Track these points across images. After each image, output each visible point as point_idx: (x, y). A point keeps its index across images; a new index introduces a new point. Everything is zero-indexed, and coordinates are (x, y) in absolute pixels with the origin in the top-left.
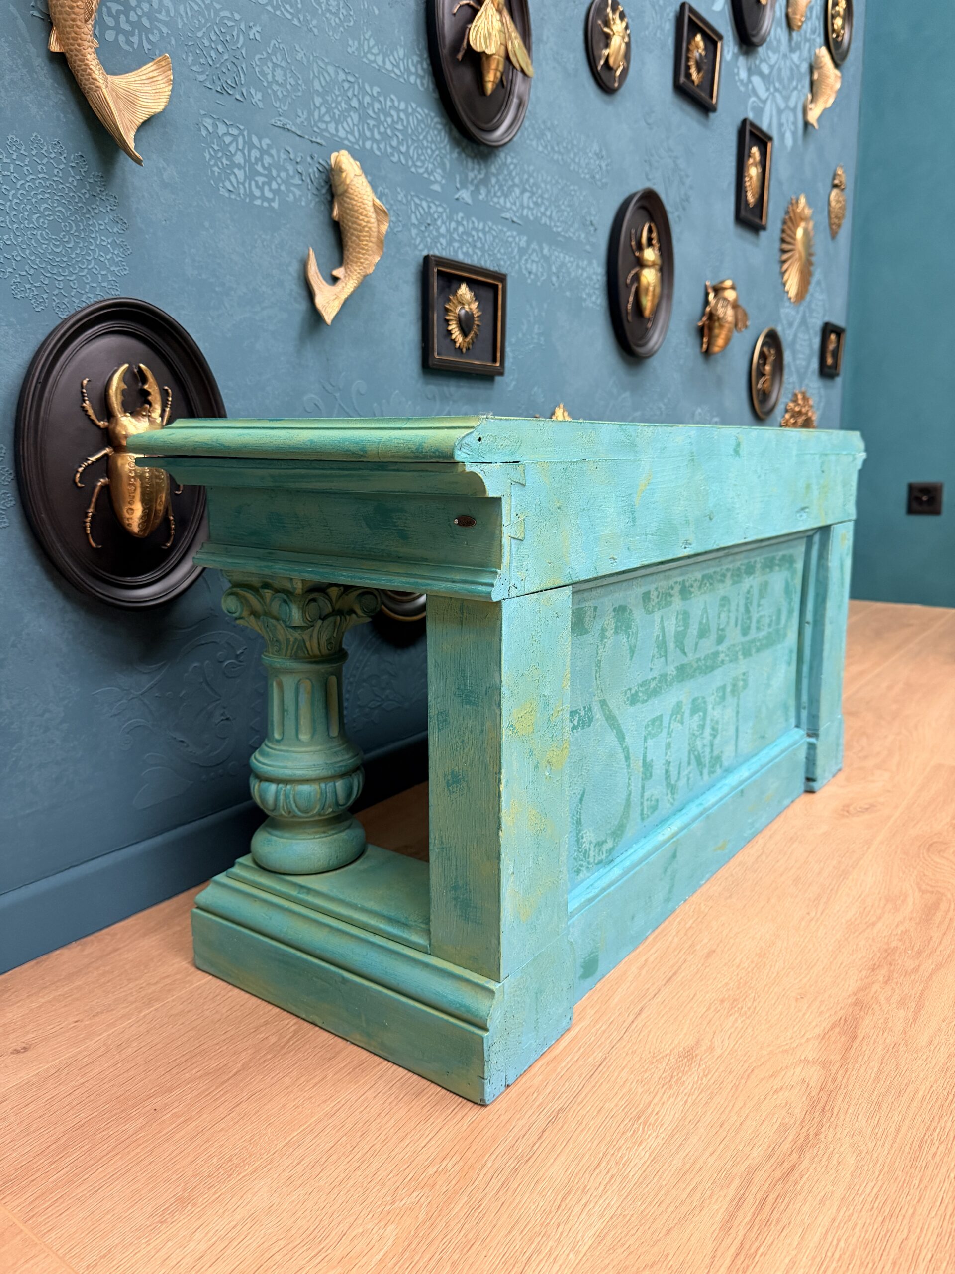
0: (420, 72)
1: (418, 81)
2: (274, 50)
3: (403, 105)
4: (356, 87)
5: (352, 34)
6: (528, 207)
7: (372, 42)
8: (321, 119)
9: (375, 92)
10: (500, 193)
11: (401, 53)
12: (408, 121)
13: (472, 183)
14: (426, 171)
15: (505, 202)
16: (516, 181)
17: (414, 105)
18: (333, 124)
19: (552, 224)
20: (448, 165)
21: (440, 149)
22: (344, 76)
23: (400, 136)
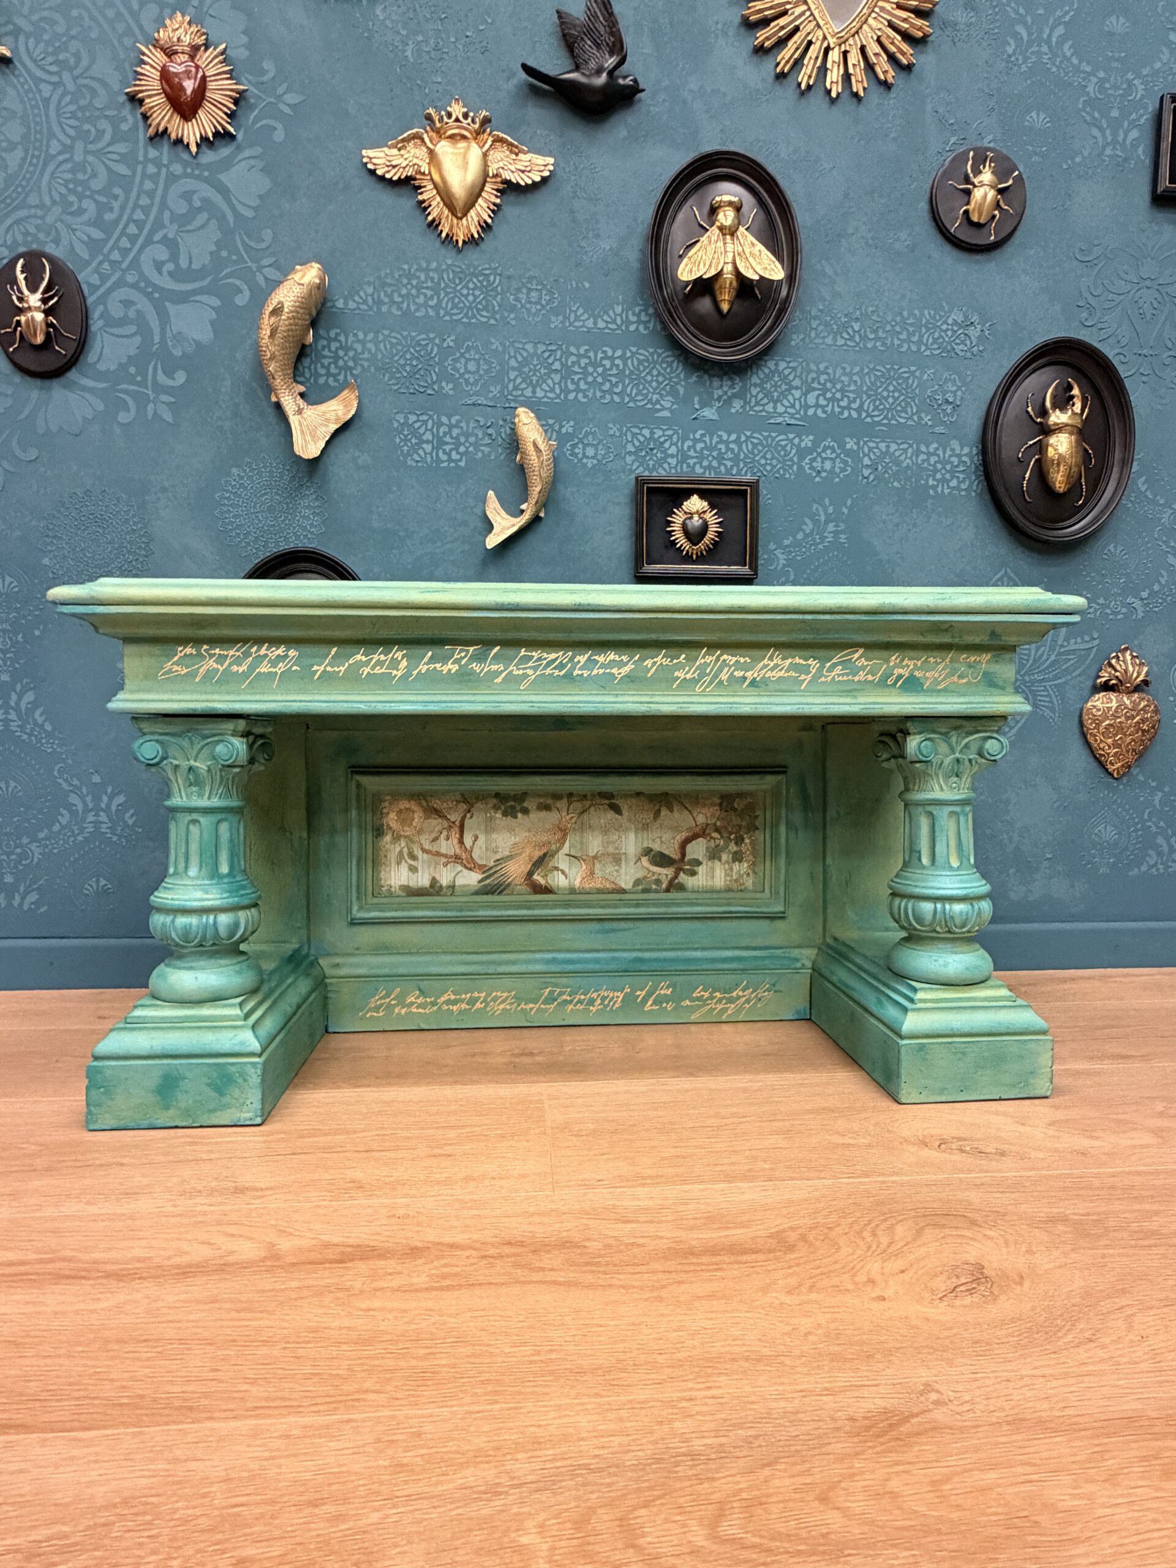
0: (644, 318)
1: (641, 328)
2: (468, 349)
3: (619, 353)
4: (559, 353)
5: (556, 312)
6: (817, 406)
7: (581, 311)
8: (515, 388)
9: (582, 351)
10: (765, 401)
11: (619, 309)
12: (625, 364)
13: (719, 399)
14: (650, 402)
15: (775, 408)
16: (794, 384)
17: (634, 349)
18: (530, 389)
19: (864, 415)
20: (682, 391)
21: (670, 379)
22: (544, 348)
23: (614, 380)
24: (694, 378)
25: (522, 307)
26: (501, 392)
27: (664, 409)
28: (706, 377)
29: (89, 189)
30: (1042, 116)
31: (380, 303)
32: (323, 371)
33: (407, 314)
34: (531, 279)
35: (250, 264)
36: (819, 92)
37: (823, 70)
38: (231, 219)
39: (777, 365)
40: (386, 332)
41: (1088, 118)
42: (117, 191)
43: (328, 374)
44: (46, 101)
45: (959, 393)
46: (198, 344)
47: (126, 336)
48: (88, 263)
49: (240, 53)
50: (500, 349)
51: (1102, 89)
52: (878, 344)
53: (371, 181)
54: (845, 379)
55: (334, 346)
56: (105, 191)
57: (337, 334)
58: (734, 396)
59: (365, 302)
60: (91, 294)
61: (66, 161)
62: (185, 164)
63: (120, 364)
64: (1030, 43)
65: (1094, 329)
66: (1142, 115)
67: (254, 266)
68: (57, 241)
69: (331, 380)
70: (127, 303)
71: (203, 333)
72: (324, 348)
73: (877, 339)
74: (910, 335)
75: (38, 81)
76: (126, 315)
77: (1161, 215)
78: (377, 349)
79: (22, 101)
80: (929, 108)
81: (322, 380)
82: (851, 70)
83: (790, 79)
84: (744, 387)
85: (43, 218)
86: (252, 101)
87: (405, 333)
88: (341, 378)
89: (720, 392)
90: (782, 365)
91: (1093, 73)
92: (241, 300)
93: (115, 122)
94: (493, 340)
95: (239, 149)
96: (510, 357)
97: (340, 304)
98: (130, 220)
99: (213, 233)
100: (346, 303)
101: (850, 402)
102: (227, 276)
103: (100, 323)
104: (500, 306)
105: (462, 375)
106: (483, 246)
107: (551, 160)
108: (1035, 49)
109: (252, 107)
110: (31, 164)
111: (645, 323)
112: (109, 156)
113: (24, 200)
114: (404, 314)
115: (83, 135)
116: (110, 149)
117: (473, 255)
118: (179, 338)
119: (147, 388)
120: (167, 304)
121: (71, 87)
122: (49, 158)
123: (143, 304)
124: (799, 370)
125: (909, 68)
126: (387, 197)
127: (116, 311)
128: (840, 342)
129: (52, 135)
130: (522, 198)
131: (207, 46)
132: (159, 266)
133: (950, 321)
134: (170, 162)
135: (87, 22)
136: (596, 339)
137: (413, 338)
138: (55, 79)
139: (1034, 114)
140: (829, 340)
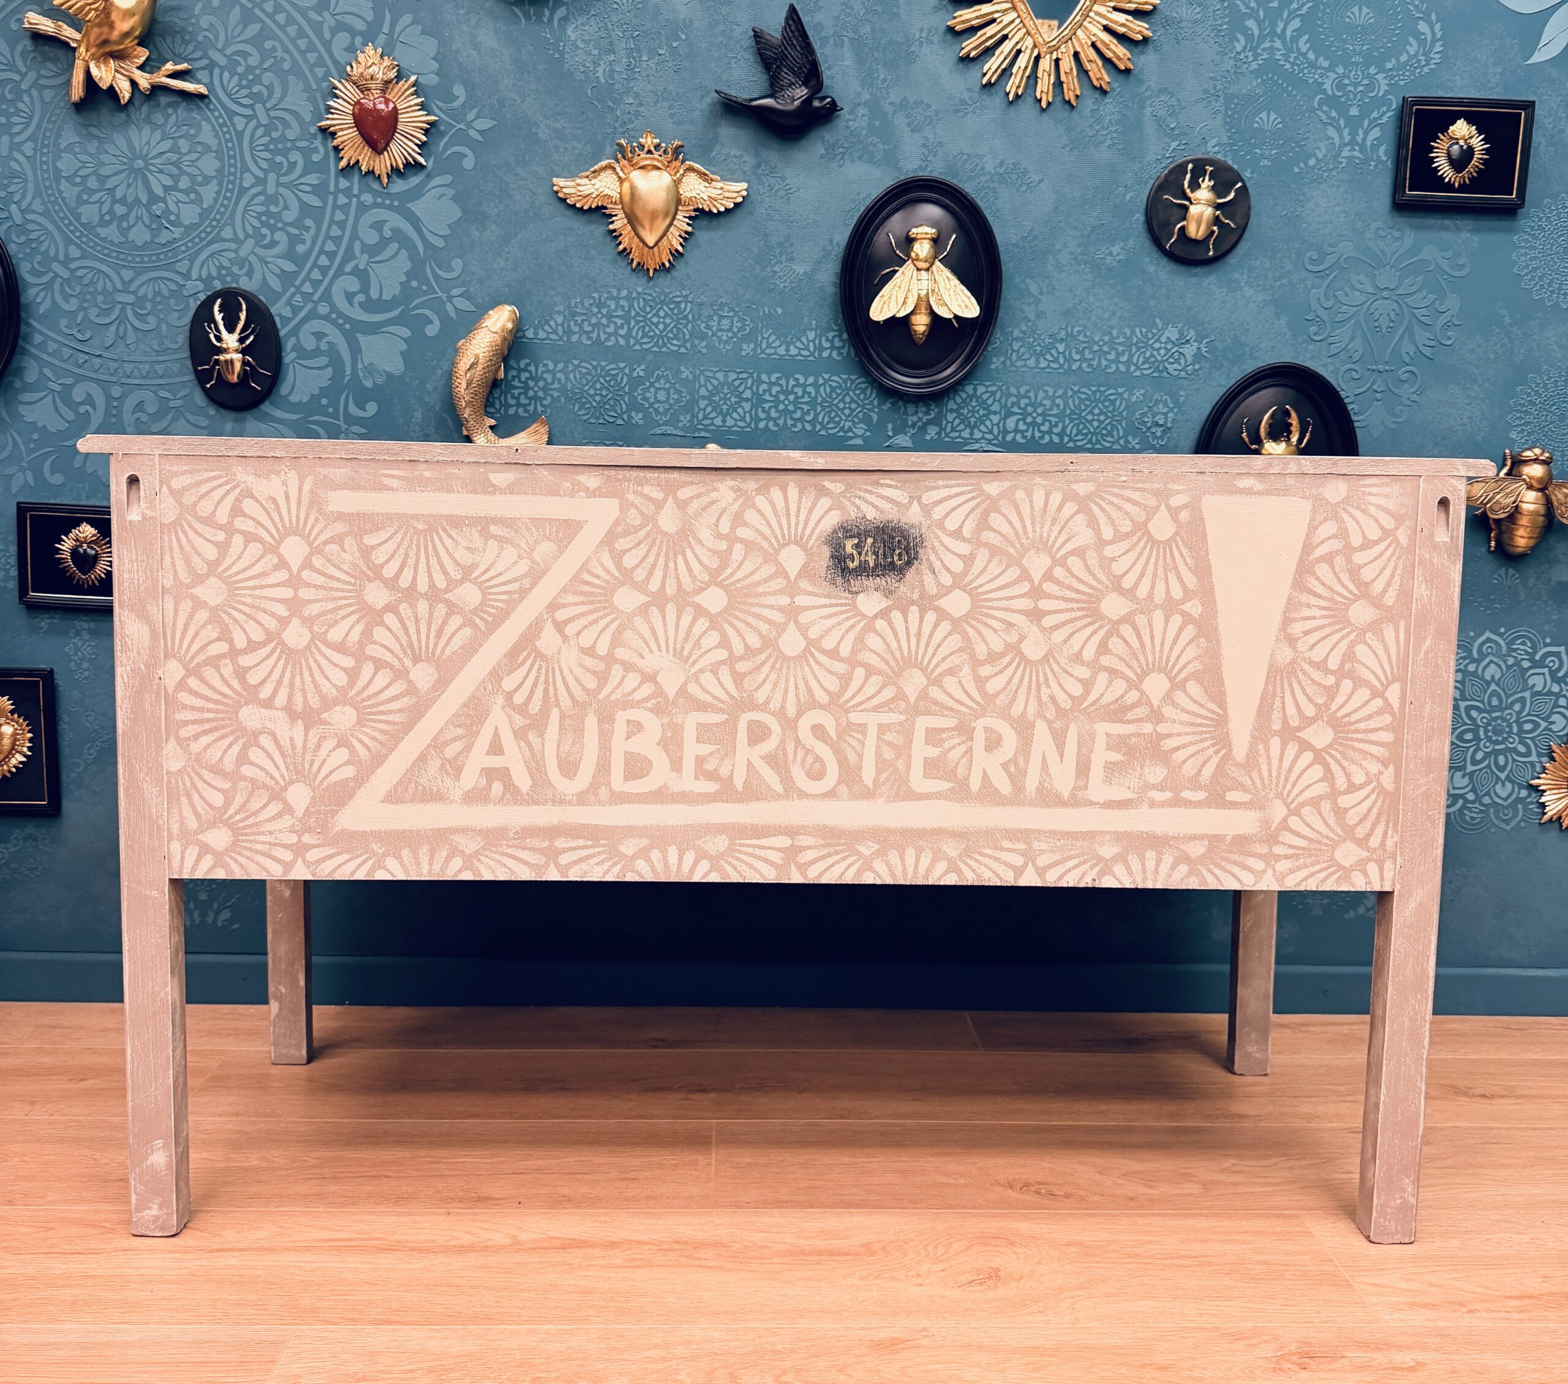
0: (837, 343)
1: (835, 354)
2: (658, 380)
3: (811, 380)
4: (750, 381)
5: (746, 339)
6: (1016, 430)
7: (773, 338)
8: (705, 417)
9: (773, 379)
10: (962, 427)
11: (811, 335)
12: (818, 392)
13: (913, 425)
14: (842, 429)
15: (972, 434)
16: (992, 408)
17: (826, 376)
18: (720, 418)
19: (1066, 439)
20: (875, 418)
21: (863, 407)
22: (735, 376)
23: (806, 407)
24: (888, 405)
25: (714, 334)
26: (691, 421)
27: (857, 436)
28: (901, 403)
29: (282, 221)
30: (1273, 116)
31: (569, 332)
32: (512, 402)
33: (597, 343)
34: (723, 305)
35: (440, 294)
36: (1030, 100)
37: (1033, 78)
38: (421, 249)
39: (975, 390)
40: (576, 362)
41: (1324, 117)
42: (308, 222)
43: (518, 405)
44: (240, 135)
45: (1170, 415)
46: (389, 375)
47: (319, 368)
48: (280, 295)
49: (431, 80)
50: (691, 377)
51: (1340, 86)
52: (1084, 365)
53: (561, 207)
54: (1047, 403)
55: (524, 376)
56: (298, 223)
57: (528, 365)
58: (930, 422)
59: (555, 332)
60: (284, 327)
61: (259, 194)
62: (375, 194)
63: (313, 396)
64: (1262, 38)
65: (1324, 345)
66: (1384, 113)
67: (444, 296)
68: (250, 274)
69: (521, 410)
70: (319, 335)
71: (395, 365)
72: (514, 377)
73: (1083, 359)
74: (1118, 354)
75: (232, 114)
76: (318, 347)
77: (1401, 220)
78: (567, 379)
79: (217, 136)
80: (1148, 111)
81: (511, 411)
82: (1063, 78)
83: (997, 87)
84: (940, 412)
85: (236, 251)
86: (442, 128)
87: (595, 363)
88: (531, 408)
89: (915, 419)
90: (981, 390)
91: (1331, 69)
92: (432, 330)
93: (306, 153)
94: (683, 369)
95: (429, 177)
96: (700, 386)
97: (530, 334)
98: (321, 251)
99: (403, 262)
100: (536, 333)
101: (1051, 427)
102: (416, 308)
103: (294, 355)
104: (691, 334)
105: (651, 405)
106: (674, 273)
107: (745, 185)
108: (1267, 45)
109: (442, 134)
110: (225, 198)
111: (839, 348)
112: (301, 187)
113: (219, 233)
114: (594, 343)
115: (274, 167)
116: (302, 180)
117: (664, 282)
118: (370, 370)
119: (338, 419)
120: (359, 335)
121: (264, 120)
122: (243, 191)
123: (335, 336)
124: (998, 395)
125: (1127, 71)
126: (577, 224)
127: (309, 343)
128: (1043, 364)
129: (245, 168)
130: (715, 223)
131: (399, 77)
132: (349, 297)
133: (1163, 339)
134: (361, 192)
135: (280, 54)
136: (787, 367)
137: (603, 368)
138: (249, 112)
139: (1264, 115)
140: (1031, 363)
